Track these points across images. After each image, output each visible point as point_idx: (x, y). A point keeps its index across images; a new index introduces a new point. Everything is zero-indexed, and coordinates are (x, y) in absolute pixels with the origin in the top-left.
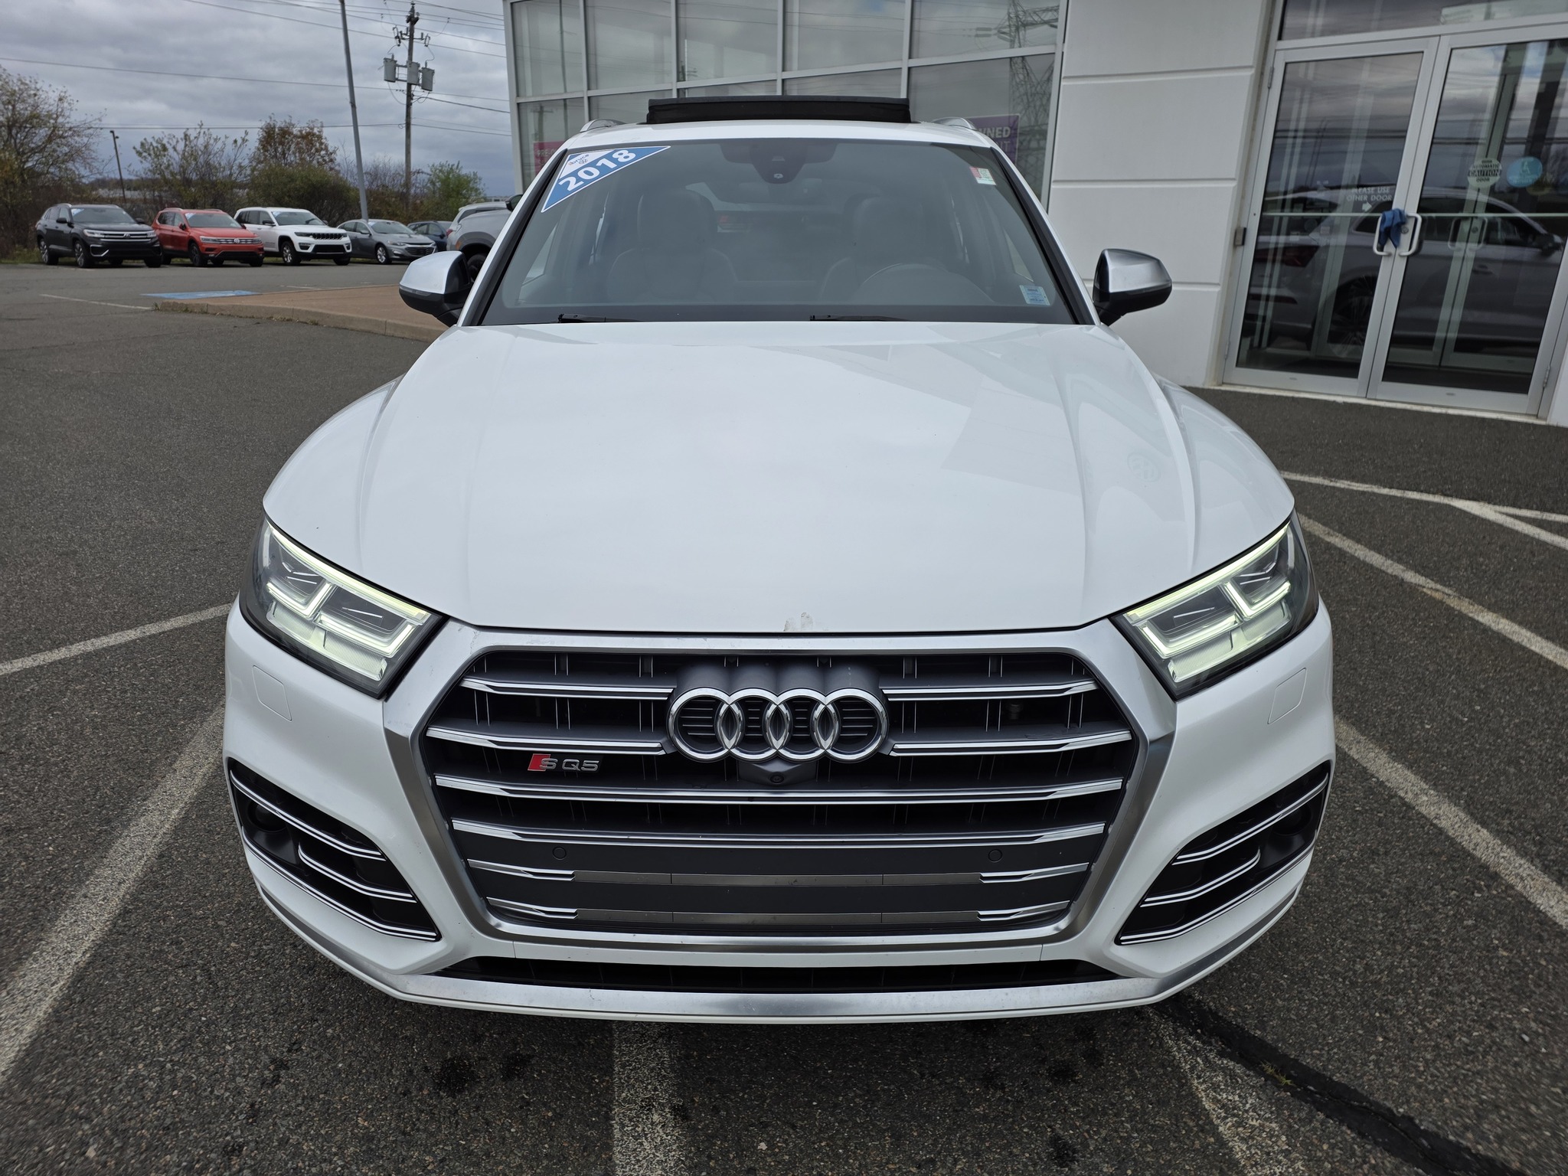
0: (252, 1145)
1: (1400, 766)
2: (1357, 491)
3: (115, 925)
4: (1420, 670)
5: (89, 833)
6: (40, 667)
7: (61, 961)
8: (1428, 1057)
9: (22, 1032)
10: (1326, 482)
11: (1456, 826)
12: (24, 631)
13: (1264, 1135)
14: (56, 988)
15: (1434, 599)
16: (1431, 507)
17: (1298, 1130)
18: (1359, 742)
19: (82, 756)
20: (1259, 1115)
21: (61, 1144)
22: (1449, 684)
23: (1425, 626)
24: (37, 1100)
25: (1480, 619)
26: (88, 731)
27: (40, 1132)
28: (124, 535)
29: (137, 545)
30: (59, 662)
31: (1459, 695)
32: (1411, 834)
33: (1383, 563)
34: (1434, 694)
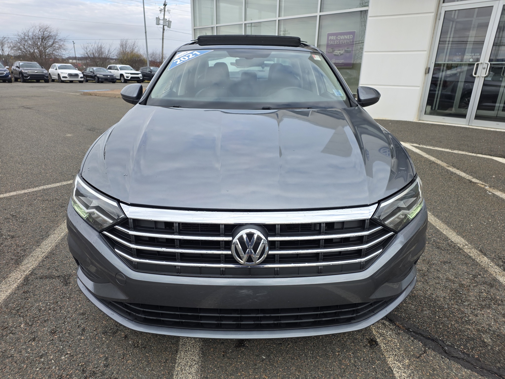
0: (70, 327)
1: (460, 237)
2: (460, 154)
3: (39, 264)
4: (472, 208)
5: (36, 239)
6: (29, 193)
7: (22, 273)
8: (453, 323)
9: (7, 292)
10: (450, 151)
11: (476, 256)
12: (26, 183)
13: (392, 343)
14: (19, 281)
15: (481, 187)
16: (485, 159)
17: (404, 342)
18: (447, 229)
19: (37, 217)
20: (391, 337)
21: (14, 323)
22: (482, 213)
23: (477, 195)
24: (9, 311)
25: (496, 193)
26: (40, 211)
27: (8, 319)
28: (60, 157)
29: (64, 160)
30: (35, 191)
31: (484, 216)
32: (460, 257)
33: (465, 176)
34: (476, 216)
